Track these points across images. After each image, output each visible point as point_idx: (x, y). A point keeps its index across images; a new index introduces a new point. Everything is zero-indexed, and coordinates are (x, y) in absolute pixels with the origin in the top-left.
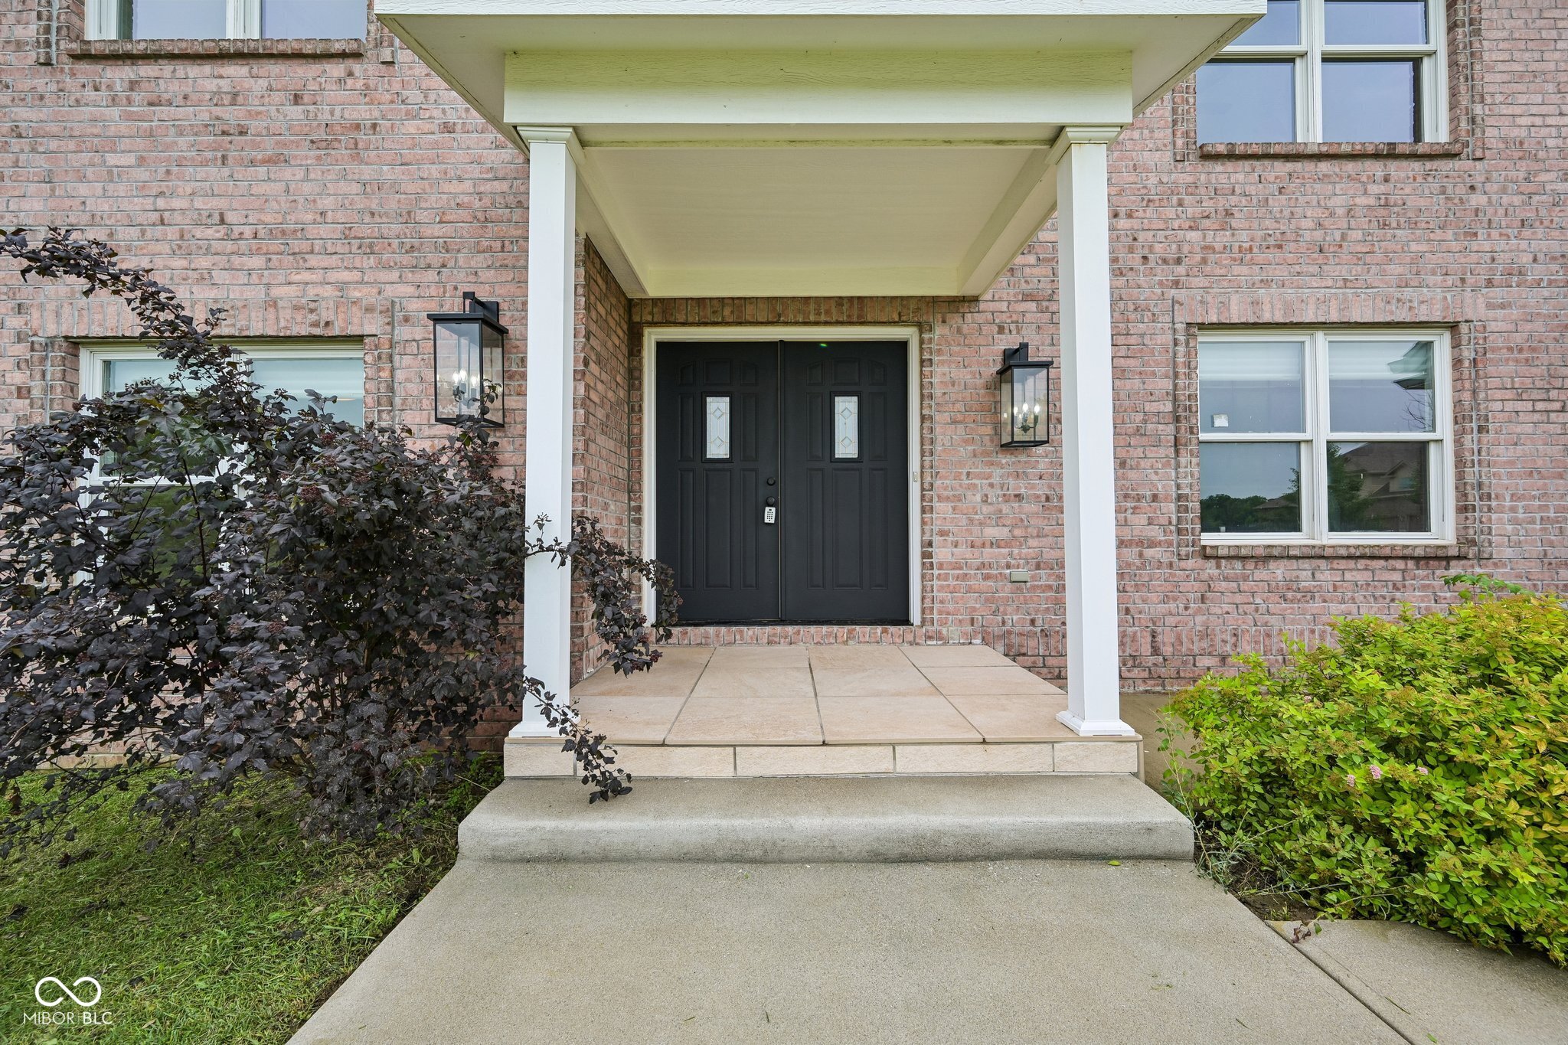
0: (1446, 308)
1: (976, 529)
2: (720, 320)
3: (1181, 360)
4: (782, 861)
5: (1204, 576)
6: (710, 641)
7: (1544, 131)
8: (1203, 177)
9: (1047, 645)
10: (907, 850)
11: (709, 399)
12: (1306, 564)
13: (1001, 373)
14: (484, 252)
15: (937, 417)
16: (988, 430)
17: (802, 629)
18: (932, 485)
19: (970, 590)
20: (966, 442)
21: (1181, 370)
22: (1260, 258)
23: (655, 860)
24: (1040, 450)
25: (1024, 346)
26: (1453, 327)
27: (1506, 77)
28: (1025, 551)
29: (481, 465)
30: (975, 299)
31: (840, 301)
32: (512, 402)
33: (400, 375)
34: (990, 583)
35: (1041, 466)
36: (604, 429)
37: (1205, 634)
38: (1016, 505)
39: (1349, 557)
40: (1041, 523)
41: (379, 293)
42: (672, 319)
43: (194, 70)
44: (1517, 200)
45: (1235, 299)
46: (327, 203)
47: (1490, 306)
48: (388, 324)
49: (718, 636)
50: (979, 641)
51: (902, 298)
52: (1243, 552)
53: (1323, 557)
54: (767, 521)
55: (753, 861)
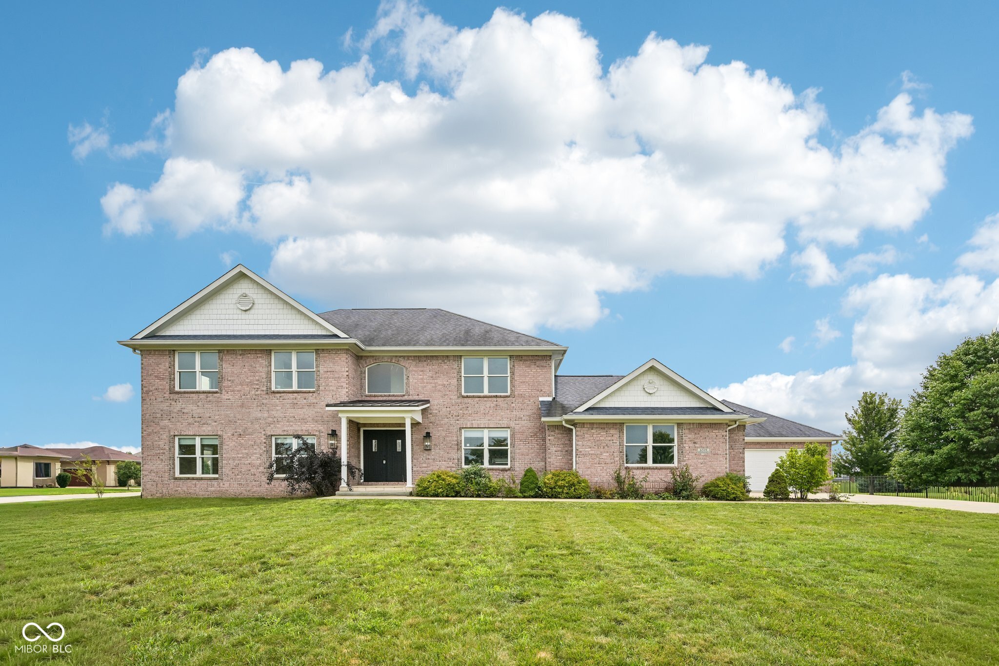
0: (507, 425)
1: (421, 465)
2: (374, 426)
3: (458, 434)
7: (526, 392)
8: (463, 401)
11: (373, 441)
14: (334, 422)
15: (414, 444)
18: (413, 457)
20: (419, 449)
21: (459, 436)
22: (473, 415)
25: (430, 432)
26: (509, 428)
27: (519, 382)
28: (430, 469)
29: (334, 453)
32: (338, 445)
36: (352, 448)
38: (428, 460)
40: (433, 463)
42: (366, 427)
43: (289, 395)
45: (468, 422)
46: (310, 415)
47: (516, 424)
54: (384, 463)
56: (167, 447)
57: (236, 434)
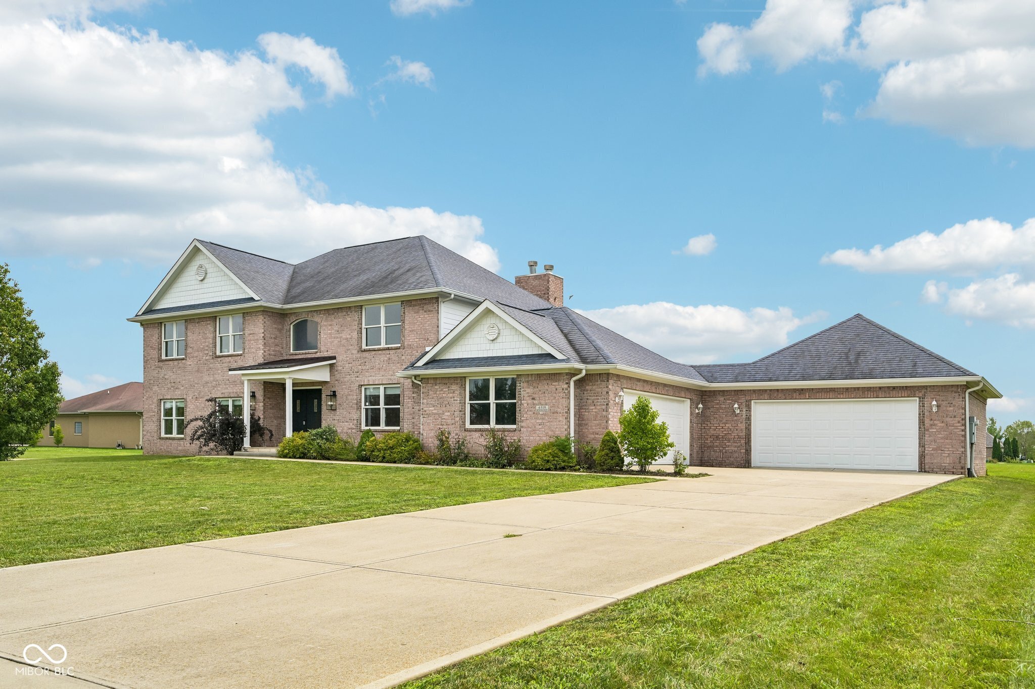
3: (358, 392)
7: (414, 342)
8: (362, 355)
12: (382, 433)
26: (400, 384)
27: (408, 331)
32: (256, 406)
36: (271, 409)
39: (388, 431)
43: (226, 359)
45: (366, 379)
53: (384, 431)
56: (156, 410)
57: (194, 397)
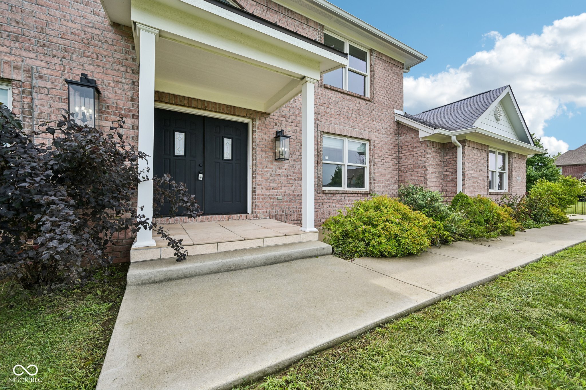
0: (368, 136)
1: (268, 184)
2: (183, 104)
3: (319, 140)
4: (240, 269)
5: (323, 198)
6: (178, 222)
7: (384, 100)
8: (324, 93)
9: (286, 218)
10: (273, 261)
11: (176, 133)
12: (343, 195)
13: (276, 137)
14: (87, 57)
15: (258, 149)
16: (272, 154)
17: (213, 216)
18: (256, 170)
19: (266, 202)
20: (266, 157)
21: (319, 143)
22: (336, 117)
23: (202, 275)
24: (285, 162)
25: (283, 130)
26: (369, 141)
27: (379, 86)
28: (281, 191)
30: (269, 114)
31: (227, 106)
33: (36, 102)
34: (272, 200)
35: (286, 166)
37: (323, 213)
38: (279, 177)
39: (351, 194)
40: (285, 183)
41: (23, 61)
42: (163, 100)
44: (380, 114)
45: (331, 126)
48: (29, 77)
49: (181, 220)
50: (268, 218)
51: (247, 109)
52: (331, 192)
53: (346, 193)
54: (199, 179)
55: (232, 270)
